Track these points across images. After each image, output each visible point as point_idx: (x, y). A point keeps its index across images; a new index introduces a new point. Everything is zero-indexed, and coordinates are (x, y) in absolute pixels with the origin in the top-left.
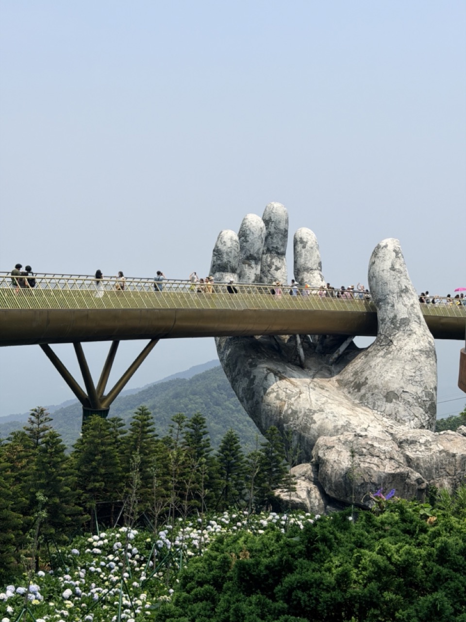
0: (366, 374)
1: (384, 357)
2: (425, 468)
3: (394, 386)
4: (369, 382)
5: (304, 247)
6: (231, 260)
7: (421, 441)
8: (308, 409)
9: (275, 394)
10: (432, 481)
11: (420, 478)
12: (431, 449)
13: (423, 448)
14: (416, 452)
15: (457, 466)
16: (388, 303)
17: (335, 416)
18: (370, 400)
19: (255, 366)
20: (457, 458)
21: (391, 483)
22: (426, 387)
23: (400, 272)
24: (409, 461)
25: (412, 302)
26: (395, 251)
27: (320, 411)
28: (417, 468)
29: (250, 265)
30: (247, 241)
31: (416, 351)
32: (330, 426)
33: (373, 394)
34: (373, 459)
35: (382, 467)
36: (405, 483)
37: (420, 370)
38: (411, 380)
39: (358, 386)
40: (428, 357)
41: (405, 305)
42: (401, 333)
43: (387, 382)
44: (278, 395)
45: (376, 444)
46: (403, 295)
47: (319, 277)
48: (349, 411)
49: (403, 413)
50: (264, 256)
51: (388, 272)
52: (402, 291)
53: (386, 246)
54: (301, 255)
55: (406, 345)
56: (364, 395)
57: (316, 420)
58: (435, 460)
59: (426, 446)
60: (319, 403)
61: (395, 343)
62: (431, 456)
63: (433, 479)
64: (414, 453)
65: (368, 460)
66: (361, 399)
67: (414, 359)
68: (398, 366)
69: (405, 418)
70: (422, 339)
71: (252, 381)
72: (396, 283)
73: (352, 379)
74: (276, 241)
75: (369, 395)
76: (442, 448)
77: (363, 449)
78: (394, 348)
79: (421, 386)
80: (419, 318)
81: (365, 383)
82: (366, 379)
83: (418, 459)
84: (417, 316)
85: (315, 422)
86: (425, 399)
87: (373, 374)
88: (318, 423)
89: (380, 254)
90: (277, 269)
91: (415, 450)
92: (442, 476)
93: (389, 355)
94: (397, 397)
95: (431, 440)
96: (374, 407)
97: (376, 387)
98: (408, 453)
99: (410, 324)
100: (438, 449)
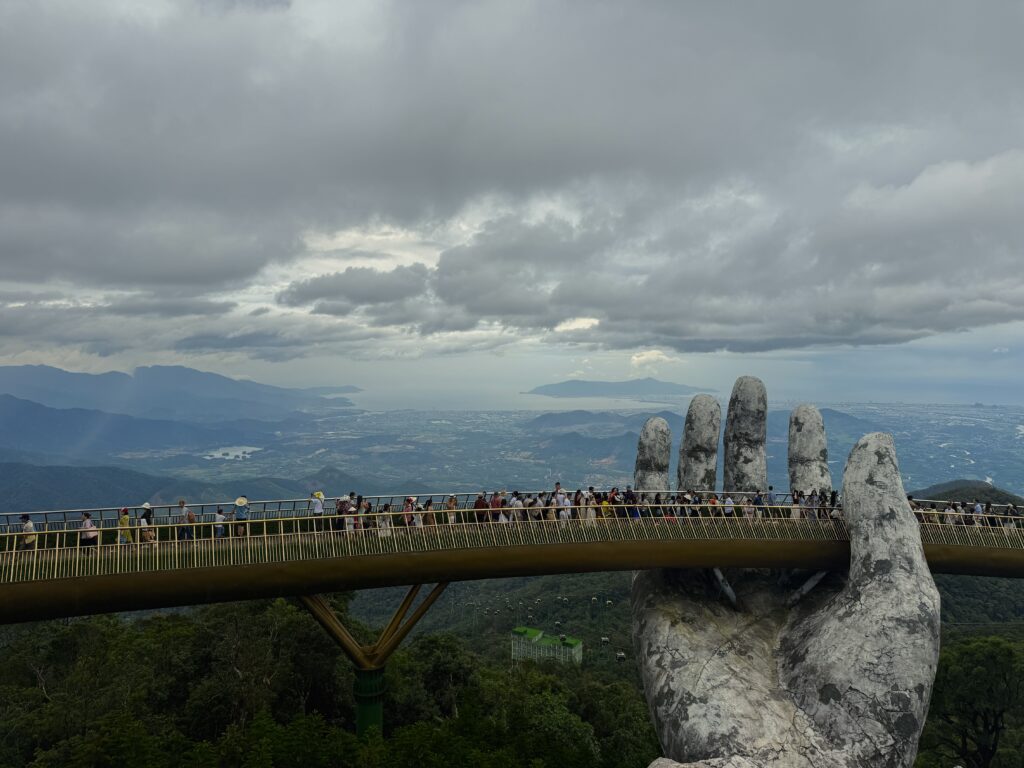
1: (841, 619)
4: (808, 657)
8: (689, 694)
16: (862, 533)
18: (800, 690)
22: (895, 687)
23: (882, 486)
25: (900, 534)
26: (878, 453)
27: (702, 700)
29: (697, 459)
30: (694, 429)
31: (891, 619)
33: (806, 681)
37: (890, 654)
38: (868, 671)
39: (795, 660)
40: (912, 631)
41: (887, 540)
42: (874, 584)
46: (885, 523)
49: (844, 727)
51: (862, 485)
52: (883, 517)
53: (866, 445)
54: (794, 441)
55: (877, 605)
56: (795, 679)
57: (691, 715)
60: (709, 684)
61: (863, 598)
66: (789, 685)
68: (855, 640)
69: (846, 737)
72: (875, 503)
73: (795, 643)
74: (746, 426)
75: (800, 681)
78: (858, 608)
79: (886, 684)
80: (910, 562)
81: (803, 659)
82: (807, 651)
84: (907, 559)
86: (890, 707)
87: (817, 646)
89: (853, 458)
93: (848, 619)
94: (838, 696)
99: (891, 571)
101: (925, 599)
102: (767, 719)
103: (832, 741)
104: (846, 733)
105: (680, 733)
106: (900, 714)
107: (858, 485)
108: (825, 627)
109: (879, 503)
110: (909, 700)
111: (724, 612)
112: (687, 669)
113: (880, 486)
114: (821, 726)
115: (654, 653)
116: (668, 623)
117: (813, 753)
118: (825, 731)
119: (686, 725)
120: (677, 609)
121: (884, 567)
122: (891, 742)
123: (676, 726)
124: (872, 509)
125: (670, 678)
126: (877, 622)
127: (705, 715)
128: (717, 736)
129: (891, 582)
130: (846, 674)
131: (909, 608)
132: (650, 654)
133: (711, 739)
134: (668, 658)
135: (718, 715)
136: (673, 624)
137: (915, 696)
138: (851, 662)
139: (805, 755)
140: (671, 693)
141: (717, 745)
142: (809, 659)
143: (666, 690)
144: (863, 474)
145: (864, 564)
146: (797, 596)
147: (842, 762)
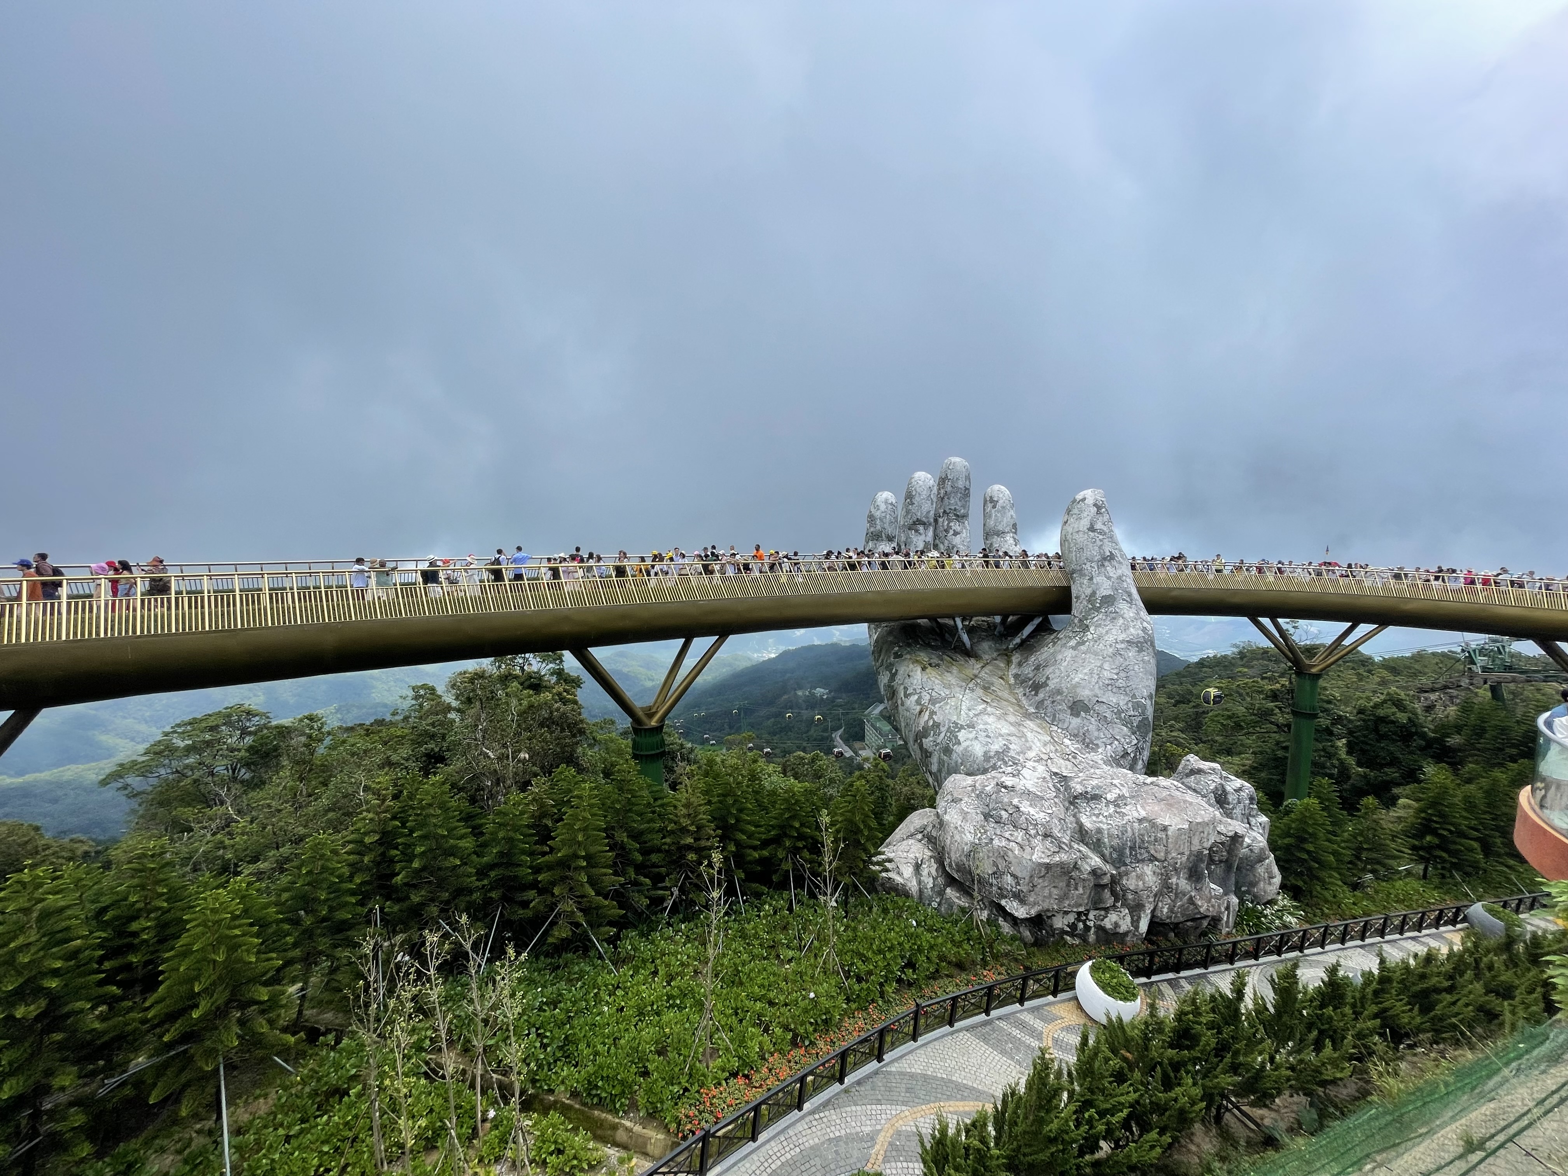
0: (1049, 671)
1: (1074, 648)
2: (1112, 847)
3: (1085, 694)
4: (1050, 683)
5: (994, 507)
6: (886, 526)
7: (1109, 797)
8: (954, 723)
9: (916, 697)
10: (1123, 868)
11: (1100, 869)
12: (1124, 814)
13: (1112, 809)
14: (1098, 816)
15: (1170, 846)
16: (1085, 575)
17: (989, 737)
18: (1050, 709)
19: (901, 656)
20: (1169, 833)
21: (1044, 876)
22: (1134, 696)
23: (1102, 533)
24: (1082, 834)
25: (1119, 572)
26: (1095, 505)
27: (969, 726)
28: (1097, 846)
29: (917, 531)
30: (913, 504)
31: (1122, 642)
32: (978, 750)
33: (1053, 702)
34: (1016, 834)
35: (1028, 849)
36: (1071, 878)
37: (1126, 670)
38: (1110, 685)
39: (1037, 687)
40: (1140, 650)
41: (1109, 578)
42: (1100, 616)
43: (1076, 686)
44: (920, 698)
45: (1025, 807)
46: (1106, 563)
47: (1011, 541)
48: (1012, 728)
49: (1096, 734)
50: (941, 520)
51: (1084, 533)
52: (1105, 559)
53: (1084, 500)
54: (990, 516)
55: (1107, 632)
56: (1042, 702)
57: (962, 740)
58: (1130, 834)
59: (1117, 806)
60: (971, 714)
61: (1092, 629)
62: (1124, 826)
63: (1125, 865)
64: (1094, 818)
65: (1007, 835)
66: (1037, 708)
67: (1117, 653)
68: (1094, 662)
69: (1099, 742)
70: (1132, 624)
71: (893, 676)
72: (1096, 548)
73: (1030, 676)
74: (954, 502)
75: (1047, 703)
76: (1143, 814)
77: (1003, 813)
78: (1090, 637)
79: (1126, 694)
80: (1130, 595)
81: (1045, 685)
82: (1048, 678)
83: (1099, 831)
84: (1127, 592)
85: (959, 743)
86: (1132, 713)
87: (1057, 672)
88: (964, 745)
89: (1075, 511)
90: (956, 533)
91: (1097, 812)
92: (1143, 861)
93: (1082, 647)
94: (1087, 709)
95: (1127, 795)
96: (1053, 720)
97: (1059, 692)
98: (1084, 819)
99: (1116, 603)
100: (1136, 815)
101: (1145, 624)
102: (1029, 735)
103: (1087, 746)
104: (1098, 738)
105: (954, 756)
106: (1140, 718)
107: (1081, 534)
108: (1059, 657)
109: (1100, 547)
110: (1145, 706)
111: (959, 657)
112: (947, 703)
113: (1100, 533)
114: (1075, 736)
115: (910, 695)
116: (919, 669)
117: (1075, 758)
118: (1080, 739)
119: (958, 749)
120: (923, 656)
121: (1109, 600)
122: (1135, 742)
123: (947, 751)
124: (1095, 553)
125: (933, 713)
126: (1111, 646)
127: (976, 738)
128: (992, 754)
129: (1116, 612)
130: (1091, 690)
131: (1134, 632)
132: (907, 696)
133: (987, 757)
134: (926, 698)
135: (988, 736)
136: (924, 669)
137: (1148, 702)
138: (1094, 680)
139: (1068, 760)
140: (937, 725)
141: (993, 761)
142: (1052, 684)
143: (931, 723)
144: (1085, 523)
145: (1089, 601)
146: (1017, 640)
147: (1101, 762)
